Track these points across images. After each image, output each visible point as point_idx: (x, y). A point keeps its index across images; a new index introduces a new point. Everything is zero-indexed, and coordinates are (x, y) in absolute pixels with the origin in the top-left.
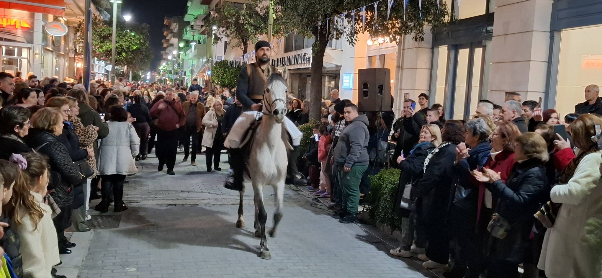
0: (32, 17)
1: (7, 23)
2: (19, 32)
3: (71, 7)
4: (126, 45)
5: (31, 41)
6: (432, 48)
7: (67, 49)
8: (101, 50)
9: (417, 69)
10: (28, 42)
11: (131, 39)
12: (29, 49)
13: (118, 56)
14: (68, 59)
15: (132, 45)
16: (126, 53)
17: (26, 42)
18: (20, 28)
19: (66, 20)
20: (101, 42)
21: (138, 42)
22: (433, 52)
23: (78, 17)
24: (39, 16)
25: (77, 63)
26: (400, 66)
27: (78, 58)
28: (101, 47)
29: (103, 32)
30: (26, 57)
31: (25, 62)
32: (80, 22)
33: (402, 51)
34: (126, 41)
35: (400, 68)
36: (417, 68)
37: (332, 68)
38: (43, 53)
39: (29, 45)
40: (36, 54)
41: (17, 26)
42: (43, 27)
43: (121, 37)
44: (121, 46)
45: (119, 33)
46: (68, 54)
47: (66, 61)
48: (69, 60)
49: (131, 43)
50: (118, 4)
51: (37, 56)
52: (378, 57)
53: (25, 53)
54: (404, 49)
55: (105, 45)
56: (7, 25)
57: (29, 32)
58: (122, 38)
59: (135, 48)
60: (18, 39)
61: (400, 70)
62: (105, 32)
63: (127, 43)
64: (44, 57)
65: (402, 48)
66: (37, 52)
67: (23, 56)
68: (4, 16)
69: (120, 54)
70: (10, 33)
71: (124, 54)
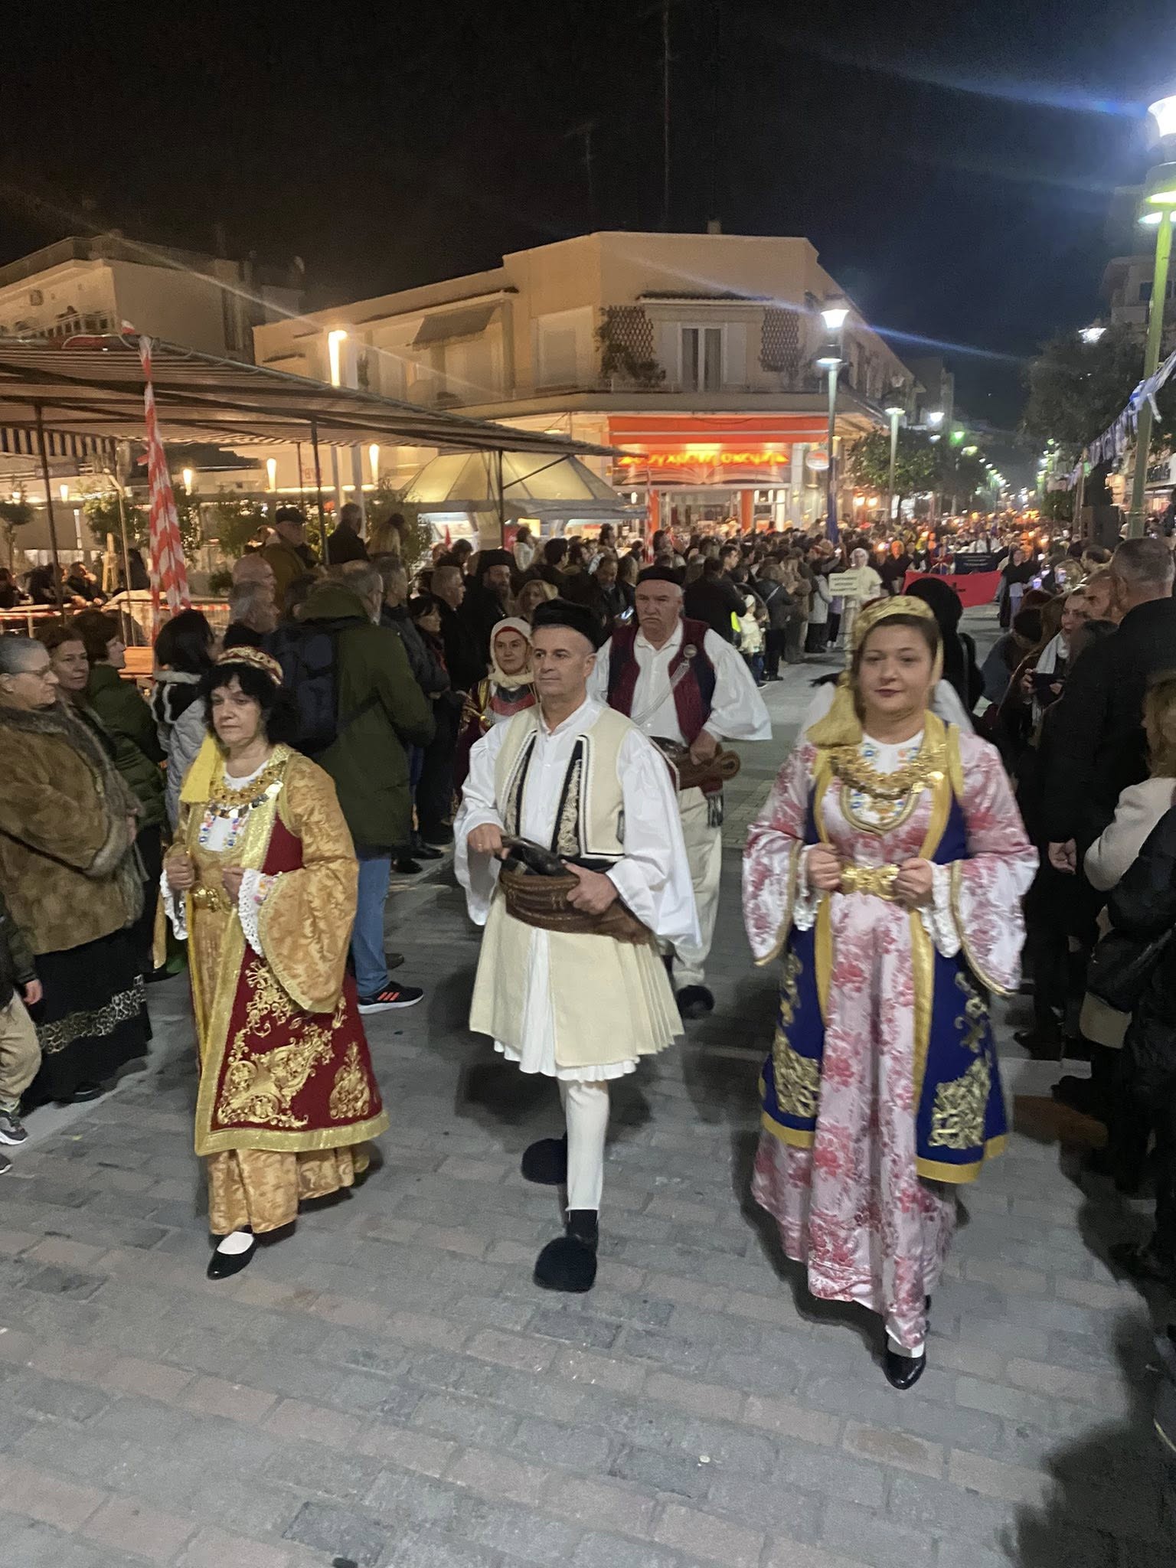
0: (790, 447)
1: (760, 459)
2: (774, 470)
5: (788, 480)
10: (785, 482)
12: (786, 490)
16: (915, 482)
17: (782, 481)
18: (776, 464)
19: (839, 439)
24: (798, 446)
28: (880, 477)
30: (783, 501)
31: (781, 509)
38: (804, 493)
39: (786, 485)
40: (795, 496)
41: (772, 463)
42: (804, 459)
44: (907, 471)
51: (796, 498)
53: (781, 496)
55: (885, 473)
56: (760, 463)
57: (786, 467)
59: (926, 473)
60: (773, 479)
62: (883, 454)
64: (804, 498)
66: (795, 493)
67: (778, 501)
68: (756, 452)
69: (906, 483)
70: (764, 473)
71: (912, 484)
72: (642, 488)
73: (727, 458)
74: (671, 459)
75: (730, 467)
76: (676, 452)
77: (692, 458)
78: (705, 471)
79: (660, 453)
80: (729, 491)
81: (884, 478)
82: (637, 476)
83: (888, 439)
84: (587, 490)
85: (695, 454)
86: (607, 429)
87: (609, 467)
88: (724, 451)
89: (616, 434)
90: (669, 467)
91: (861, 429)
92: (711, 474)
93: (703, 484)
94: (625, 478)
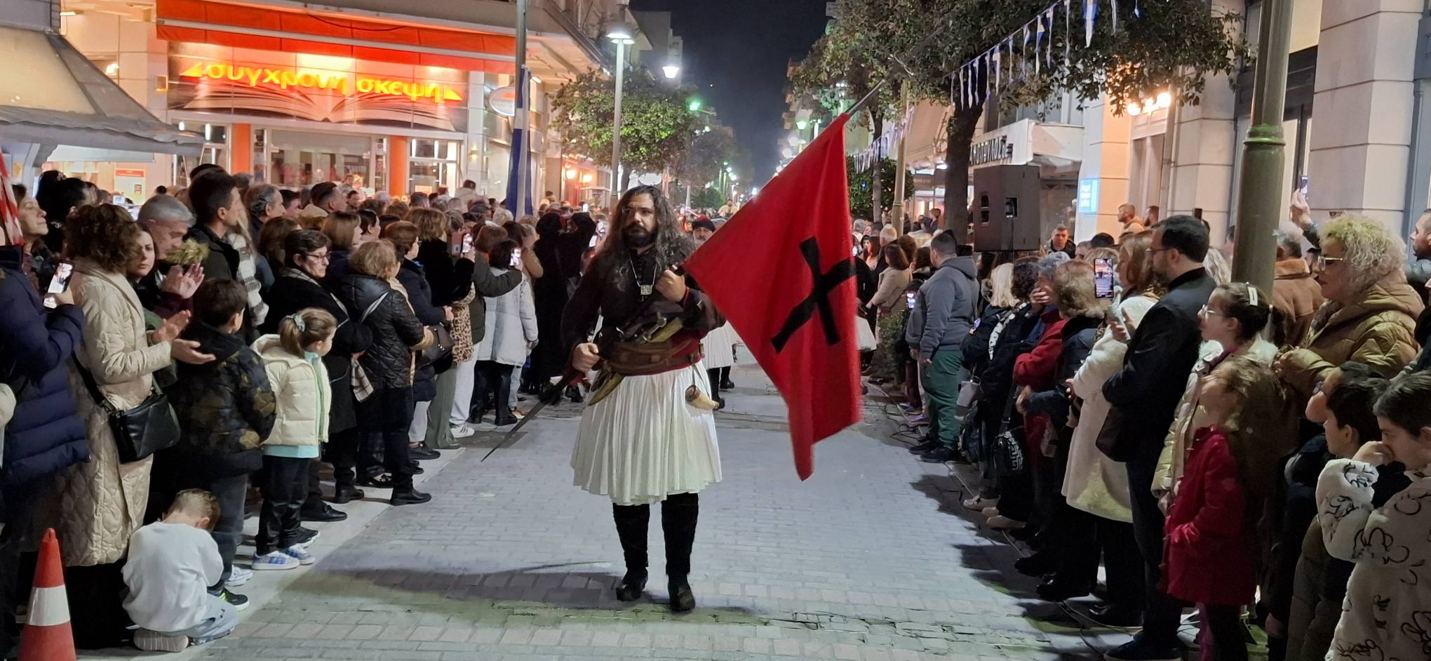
0: (466, 78)
1: (419, 92)
2: (441, 111)
3: (541, 55)
4: (646, 130)
5: (463, 128)
6: (1235, 120)
7: (543, 140)
8: (599, 143)
9: (1200, 167)
10: (458, 130)
11: (658, 117)
12: (460, 142)
13: (632, 154)
14: (545, 162)
15: (660, 129)
16: (648, 146)
17: (453, 129)
18: (442, 102)
19: (539, 81)
20: (601, 126)
21: (672, 124)
22: (1236, 128)
23: (559, 74)
24: (478, 76)
25: (567, 169)
26: (1173, 160)
27: (571, 158)
28: (599, 136)
29: (602, 105)
30: (455, 159)
31: (451, 169)
32: (562, 84)
33: (1176, 127)
34: (646, 122)
35: (1172, 164)
36: (1199, 164)
37: (1066, 167)
38: (485, 149)
39: (460, 136)
40: (472, 153)
41: (438, 100)
42: (487, 98)
43: (637, 113)
44: (637, 131)
45: (635, 106)
46: (544, 151)
47: (541, 167)
48: (547, 164)
49: (658, 125)
50: (625, 46)
51: (474, 157)
52: (1149, 141)
53: (452, 149)
54: (1180, 123)
55: (605, 132)
56: (419, 98)
57: (460, 108)
58: (640, 116)
59: (664, 135)
60: (439, 124)
61: (1172, 170)
62: (606, 104)
63: (649, 126)
64: (487, 158)
65: (1176, 121)
66: (474, 148)
67: (448, 159)
68: (413, 80)
69: (635, 149)
70: (424, 113)
71: (643, 149)
72: (222, 119)
73: (365, 86)
74: (272, 77)
75: (370, 99)
76: (280, 67)
77: (307, 78)
78: (331, 102)
79: (255, 65)
80: (369, 137)
81: (604, 137)
82: (213, 97)
83: (611, 85)
84: (84, 99)
85: (313, 73)
86: (154, 18)
87: (162, 79)
88: (358, 74)
89: (168, 22)
90: (270, 91)
91: (571, 68)
92: (340, 106)
93: (326, 120)
94: (191, 99)
